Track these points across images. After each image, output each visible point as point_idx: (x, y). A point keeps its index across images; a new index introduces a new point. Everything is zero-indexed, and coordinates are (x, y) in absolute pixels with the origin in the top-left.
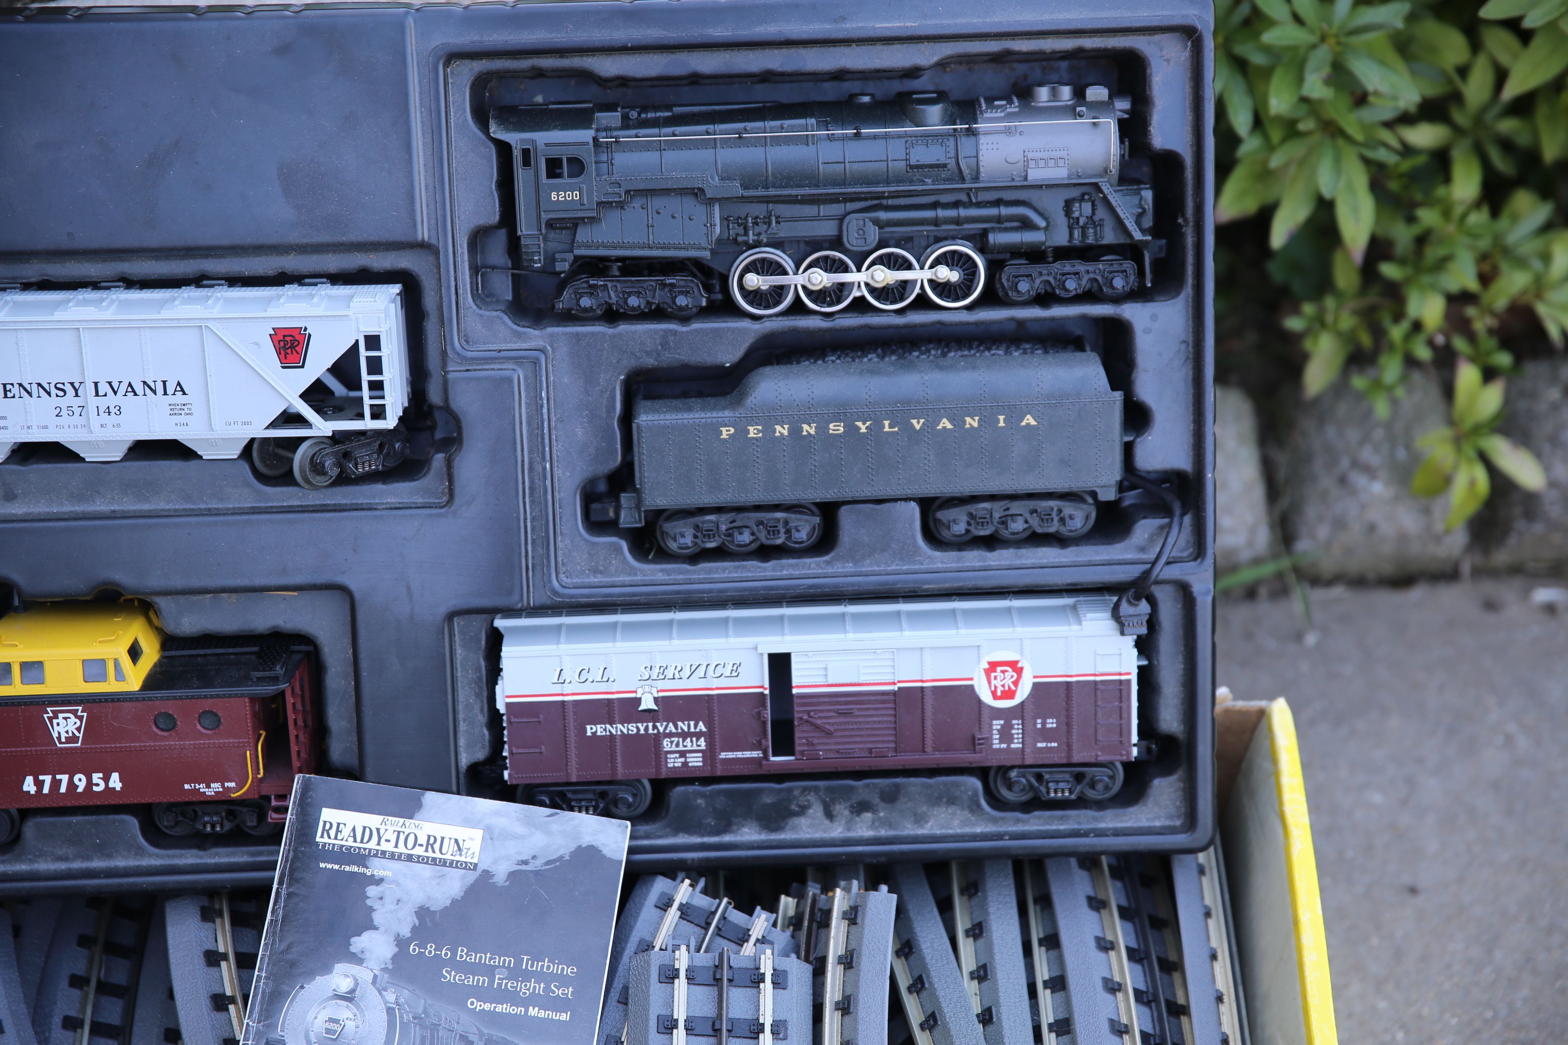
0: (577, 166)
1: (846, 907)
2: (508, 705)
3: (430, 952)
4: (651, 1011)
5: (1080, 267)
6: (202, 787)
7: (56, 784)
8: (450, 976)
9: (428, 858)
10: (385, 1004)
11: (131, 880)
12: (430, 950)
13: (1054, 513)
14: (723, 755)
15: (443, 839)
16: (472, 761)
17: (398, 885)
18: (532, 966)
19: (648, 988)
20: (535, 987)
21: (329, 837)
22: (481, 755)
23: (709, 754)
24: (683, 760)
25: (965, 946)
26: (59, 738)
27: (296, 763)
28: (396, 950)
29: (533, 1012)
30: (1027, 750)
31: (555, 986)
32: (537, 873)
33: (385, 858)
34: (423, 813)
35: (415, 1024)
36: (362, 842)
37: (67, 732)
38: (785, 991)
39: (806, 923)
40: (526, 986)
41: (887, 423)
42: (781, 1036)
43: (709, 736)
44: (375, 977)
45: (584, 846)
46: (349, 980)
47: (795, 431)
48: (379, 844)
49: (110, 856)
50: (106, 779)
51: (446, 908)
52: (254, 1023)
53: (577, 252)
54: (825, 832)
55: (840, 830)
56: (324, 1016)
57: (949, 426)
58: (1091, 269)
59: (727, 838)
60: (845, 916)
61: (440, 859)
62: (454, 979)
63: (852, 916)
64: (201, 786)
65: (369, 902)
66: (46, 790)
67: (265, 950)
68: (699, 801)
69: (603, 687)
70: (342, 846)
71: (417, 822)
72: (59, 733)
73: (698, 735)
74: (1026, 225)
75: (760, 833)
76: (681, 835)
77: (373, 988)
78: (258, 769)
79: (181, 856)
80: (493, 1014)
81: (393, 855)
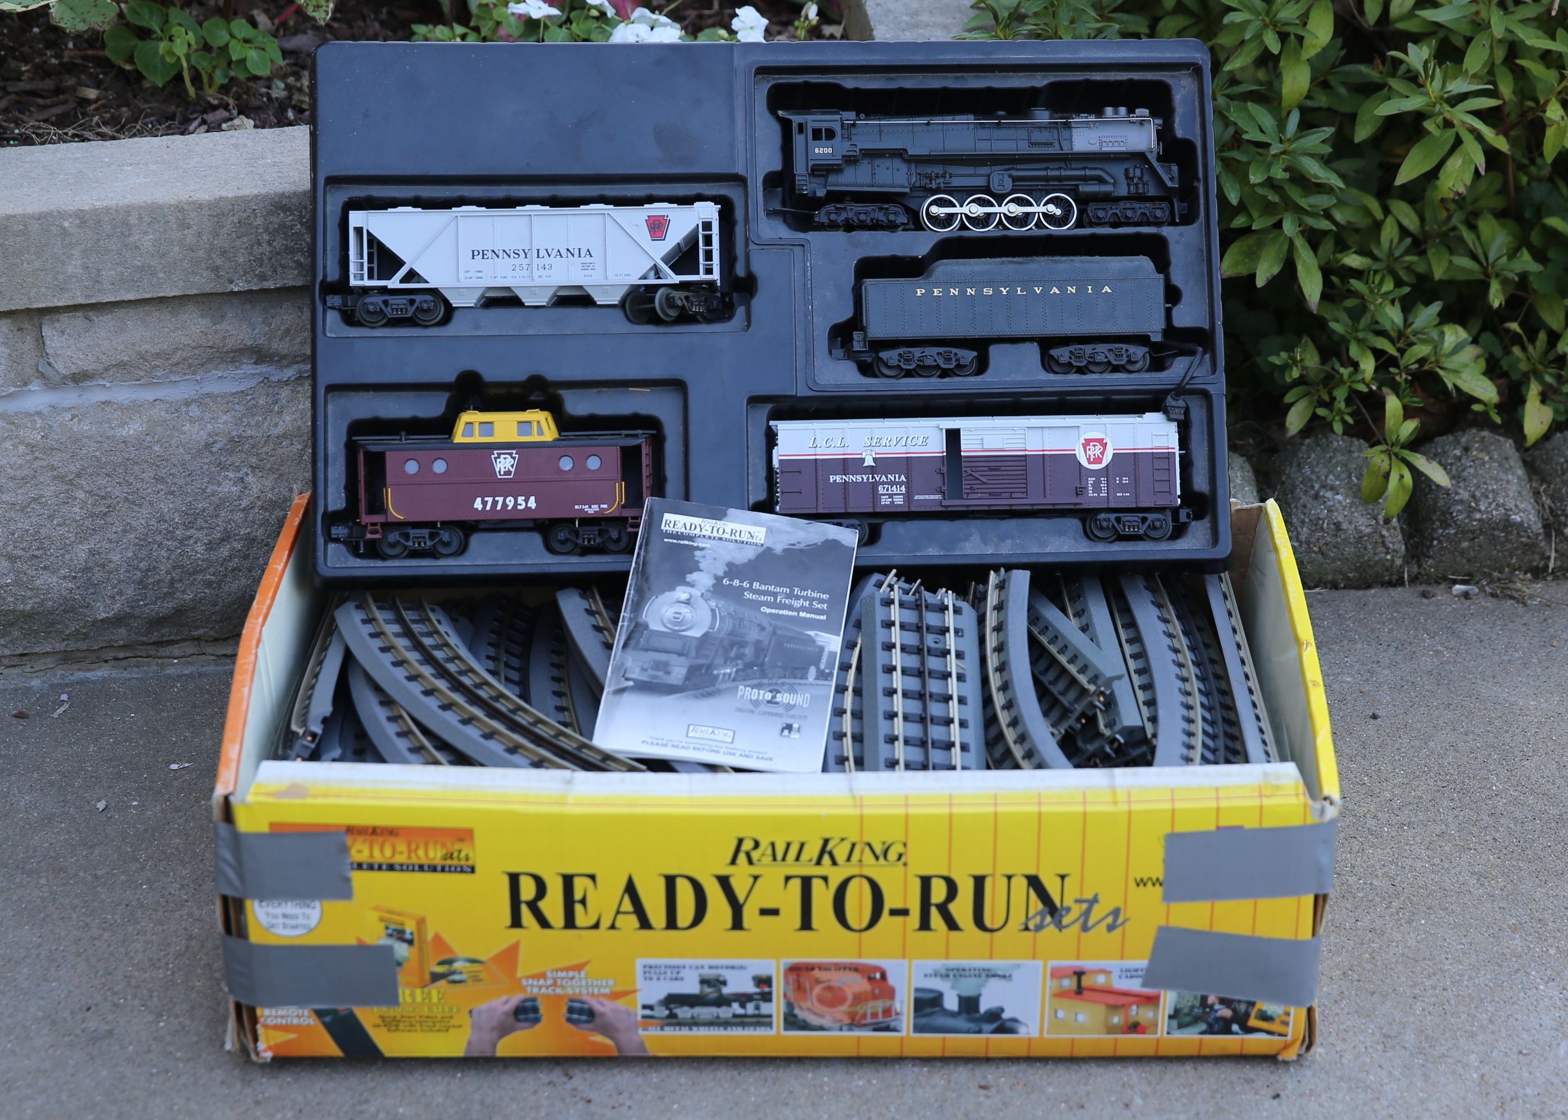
0: (831, 134)
1: (997, 582)
2: (780, 461)
4: (877, 617)
5: (1136, 205)
6: (586, 508)
7: (495, 503)
8: (748, 595)
9: (732, 540)
10: (710, 607)
12: (736, 583)
13: (1124, 352)
14: (916, 497)
15: (741, 531)
16: (758, 500)
17: (714, 551)
18: (801, 593)
19: (874, 608)
20: (803, 603)
21: (669, 527)
22: (762, 497)
23: (908, 496)
24: (891, 500)
26: (500, 472)
28: (715, 581)
29: (802, 614)
30: (1111, 498)
31: (816, 603)
32: (801, 550)
33: (705, 538)
34: (728, 518)
35: (729, 617)
36: (690, 530)
37: (505, 468)
38: (961, 614)
40: (797, 602)
41: (1019, 289)
42: (960, 635)
43: (908, 485)
44: (702, 593)
45: (829, 540)
47: (963, 292)
48: (701, 531)
49: (527, 556)
50: (526, 501)
51: (745, 563)
52: (627, 614)
53: (829, 188)
54: (981, 551)
55: (991, 551)
57: (1058, 292)
58: (1143, 206)
60: (997, 586)
61: (740, 541)
62: (752, 597)
63: (1001, 586)
65: (696, 558)
66: (488, 508)
69: (841, 451)
70: (678, 532)
71: (724, 522)
72: (500, 468)
73: (901, 484)
74: (1101, 180)
76: (888, 552)
77: (702, 599)
78: (622, 498)
80: (778, 615)
81: (710, 537)
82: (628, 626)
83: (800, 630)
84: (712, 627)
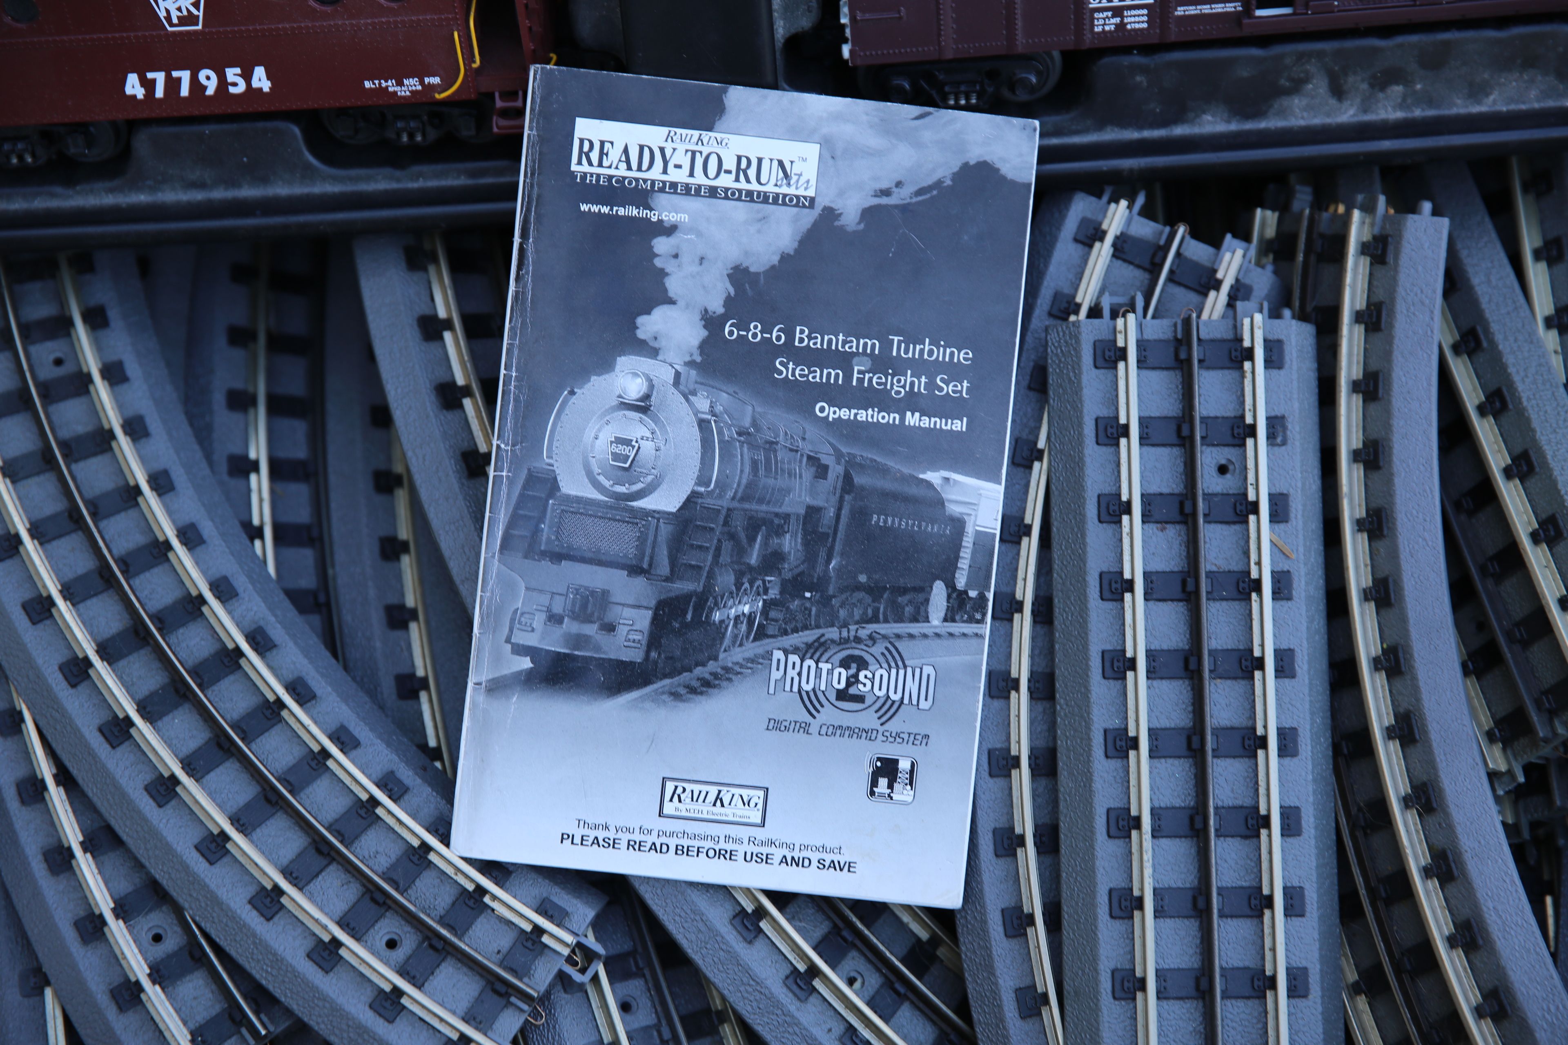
1: (1367, 237)
3: (755, 335)
4: (1085, 411)
6: (390, 85)
7: (173, 85)
8: (787, 370)
9: (740, 191)
10: (696, 415)
11: (302, 218)
12: (755, 332)
14: (1180, 11)
15: (760, 160)
16: (793, 31)
17: (699, 234)
18: (907, 351)
19: (1078, 376)
20: (912, 384)
21: (590, 164)
22: (805, 22)
23: (1159, 10)
24: (1117, 20)
25: (1535, 275)
26: (169, 18)
27: (529, 45)
28: (704, 333)
29: (912, 419)
31: (942, 380)
32: (904, 208)
33: (675, 193)
34: (727, 120)
35: (743, 443)
36: (639, 169)
37: (179, 9)
38: (1282, 372)
39: (1300, 257)
40: (899, 381)
42: (1279, 440)
44: (678, 375)
45: (972, 162)
46: (639, 380)
48: (665, 172)
49: (264, 181)
50: (247, 76)
51: (773, 267)
52: (507, 445)
54: (1328, 115)
55: (1351, 112)
56: (608, 434)
59: (1179, 131)
60: (1365, 249)
61: (759, 193)
62: (793, 375)
63: (1378, 251)
64: (390, 83)
65: (658, 262)
66: (159, 93)
67: (512, 337)
68: (1138, 78)
70: (611, 177)
71: (719, 136)
72: (168, 11)
75: (1228, 122)
76: (1109, 129)
77: (676, 392)
78: (473, 56)
79: (368, 179)
80: (854, 424)
81: (687, 188)
82: (511, 481)
83: (906, 470)
84: (704, 480)
